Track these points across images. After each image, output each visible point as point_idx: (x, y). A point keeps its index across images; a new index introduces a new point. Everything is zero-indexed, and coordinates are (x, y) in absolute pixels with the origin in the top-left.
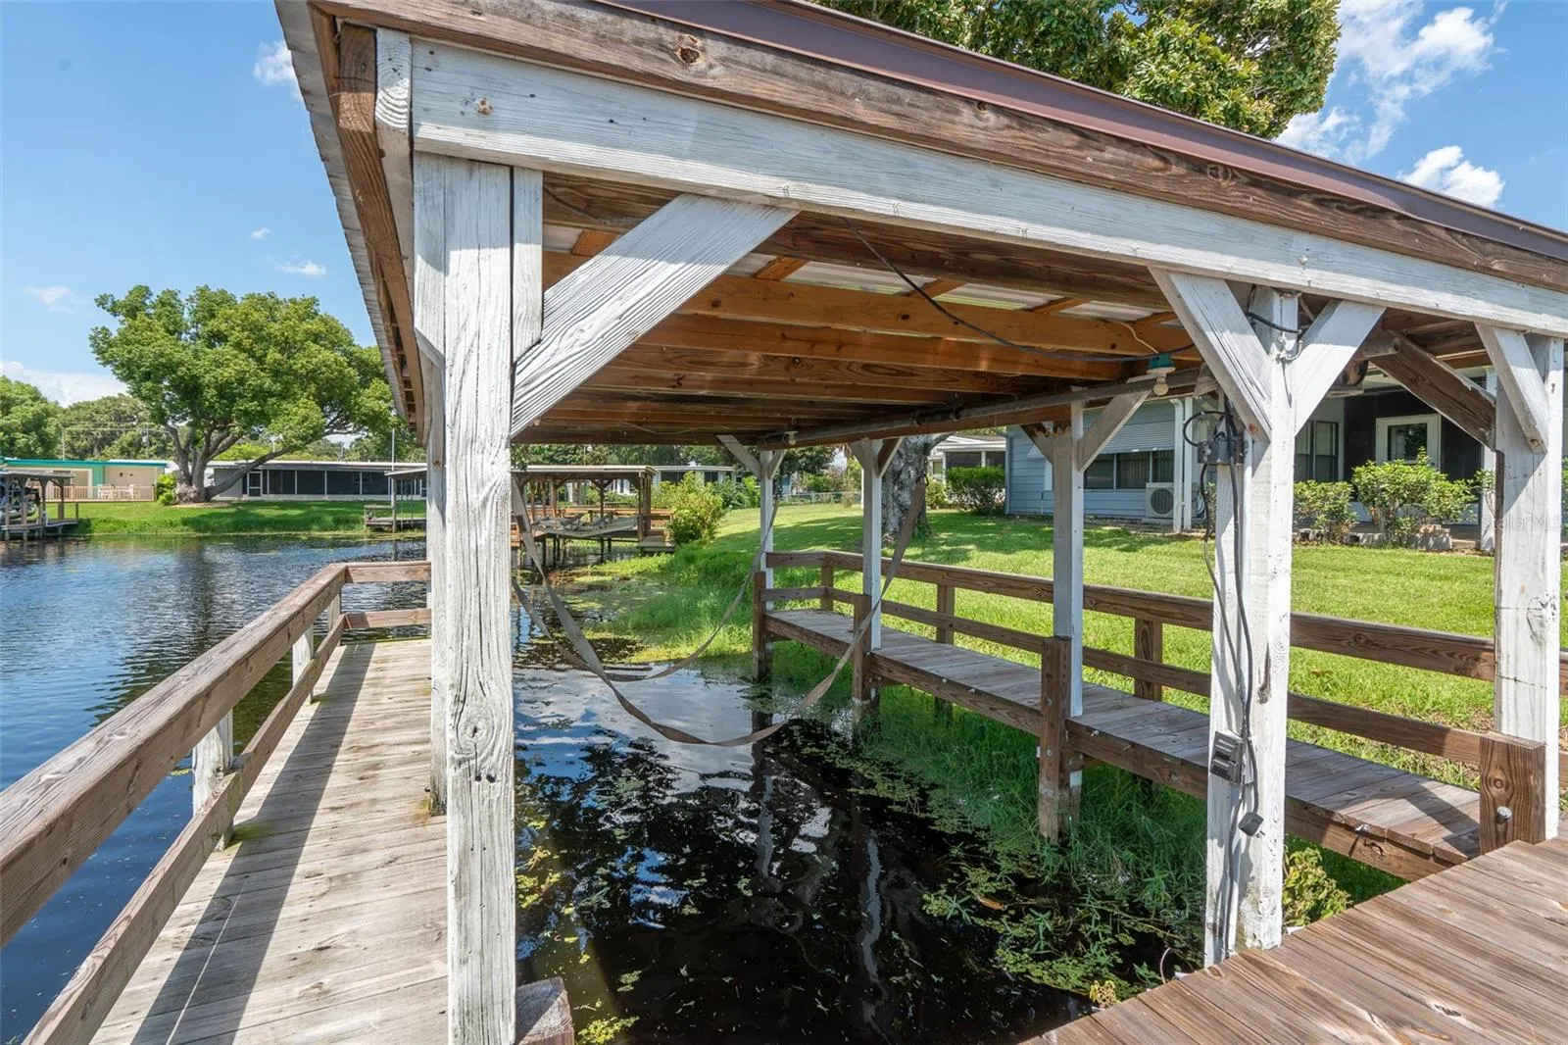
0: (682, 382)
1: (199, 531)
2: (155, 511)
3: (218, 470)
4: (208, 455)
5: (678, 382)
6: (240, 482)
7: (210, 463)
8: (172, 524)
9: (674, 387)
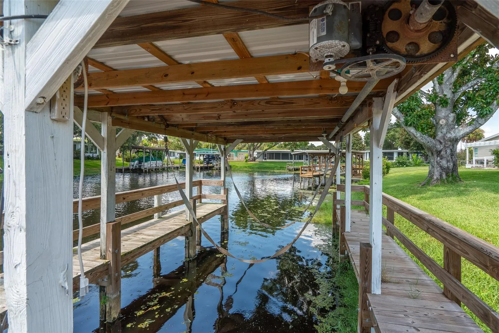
0: (220, 117)
1: (251, 169)
2: (243, 164)
3: (258, 153)
4: (254, 150)
5: (219, 117)
6: (262, 155)
7: (256, 151)
8: (246, 167)
9: (217, 119)
